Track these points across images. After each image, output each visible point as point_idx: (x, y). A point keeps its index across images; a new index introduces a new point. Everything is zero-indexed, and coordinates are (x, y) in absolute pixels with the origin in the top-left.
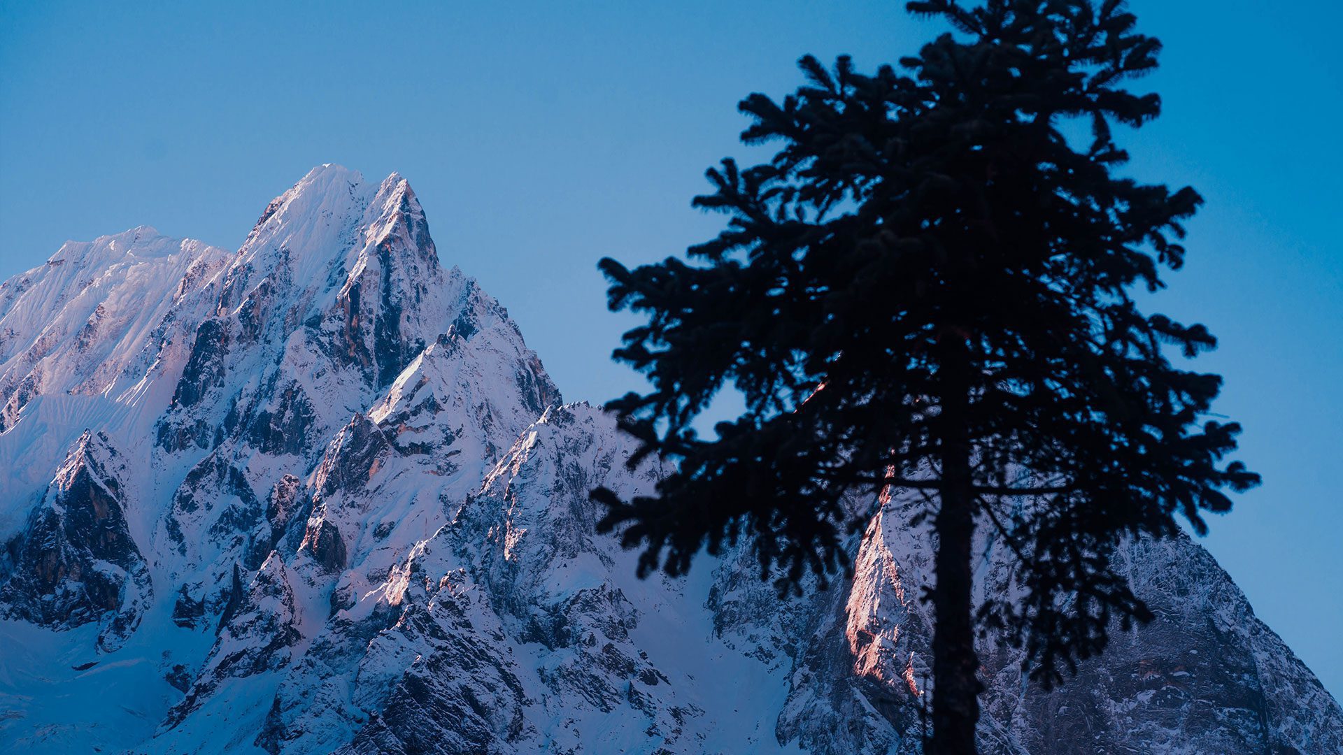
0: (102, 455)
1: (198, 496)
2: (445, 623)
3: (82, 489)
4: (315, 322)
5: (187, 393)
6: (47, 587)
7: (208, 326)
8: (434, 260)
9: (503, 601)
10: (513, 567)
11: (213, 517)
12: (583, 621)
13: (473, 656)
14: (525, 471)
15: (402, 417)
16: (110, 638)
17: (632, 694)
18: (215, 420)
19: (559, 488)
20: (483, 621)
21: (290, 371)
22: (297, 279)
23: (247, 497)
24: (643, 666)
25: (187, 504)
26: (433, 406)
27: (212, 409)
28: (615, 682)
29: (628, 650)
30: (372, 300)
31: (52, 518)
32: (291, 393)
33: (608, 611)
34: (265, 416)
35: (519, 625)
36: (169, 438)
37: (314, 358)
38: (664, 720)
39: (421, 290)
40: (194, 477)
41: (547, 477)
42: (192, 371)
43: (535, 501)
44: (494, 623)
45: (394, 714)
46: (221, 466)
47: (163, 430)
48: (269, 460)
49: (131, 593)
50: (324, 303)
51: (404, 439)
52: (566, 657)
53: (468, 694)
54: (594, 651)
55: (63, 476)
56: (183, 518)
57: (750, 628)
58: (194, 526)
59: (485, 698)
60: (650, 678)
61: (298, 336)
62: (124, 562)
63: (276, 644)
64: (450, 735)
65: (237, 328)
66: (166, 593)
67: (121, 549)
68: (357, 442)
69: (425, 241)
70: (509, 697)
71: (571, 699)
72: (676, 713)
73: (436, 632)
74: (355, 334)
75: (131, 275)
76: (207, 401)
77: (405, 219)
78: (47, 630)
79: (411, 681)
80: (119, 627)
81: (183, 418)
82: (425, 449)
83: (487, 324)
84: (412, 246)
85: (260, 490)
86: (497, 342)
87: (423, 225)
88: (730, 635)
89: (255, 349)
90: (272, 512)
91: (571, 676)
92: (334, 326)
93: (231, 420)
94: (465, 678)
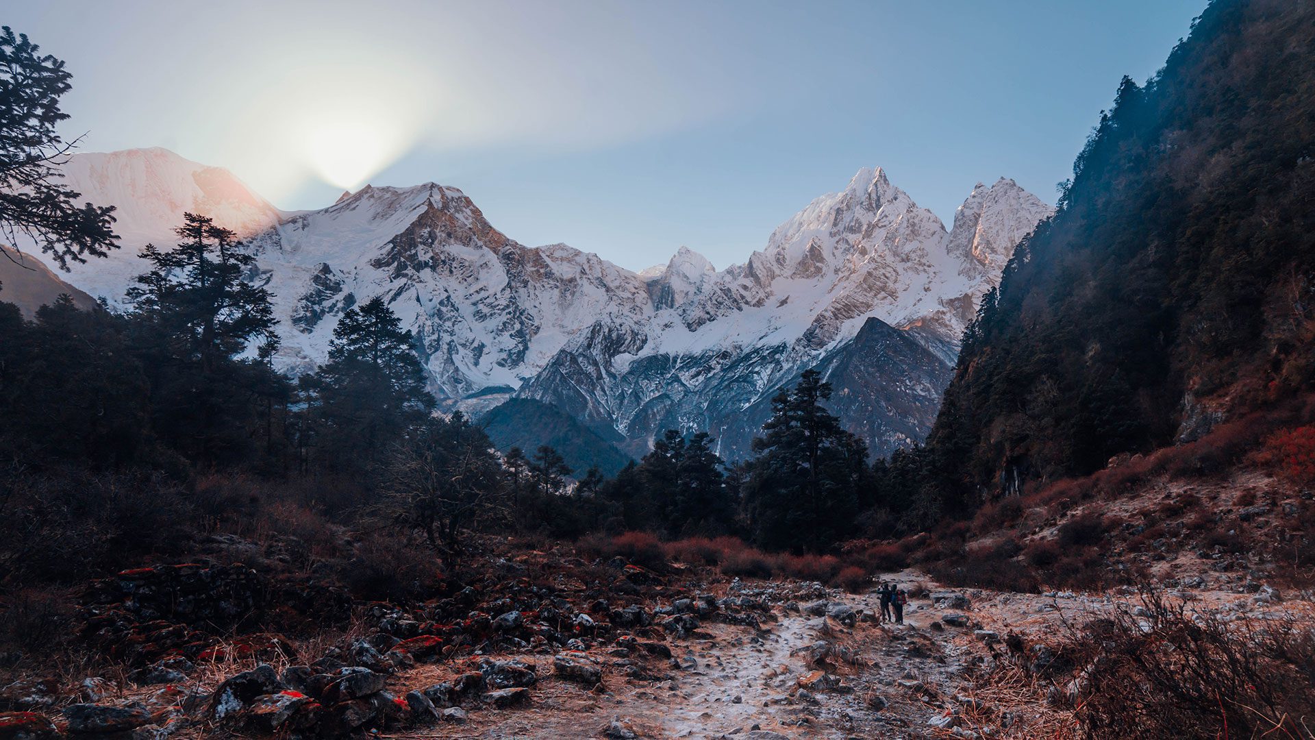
0: (816, 241)
1: (839, 246)
2: (879, 260)
3: (812, 249)
4: (861, 203)
5: (835, 225)
6: (807, 271)
7: (838, 209)
8: (888, 184)
9: (895, 254)
10: (897, 246)
11: (842, 250)
12: (913, 256)
13: (886, 266)
14: (900, 224)
15: (879, 220)
16: (820, 279)
17: (924, 270)
18: (842, 229)
19: (908, 227)
20: (890, 259)
21: (857, 215)
22: (858, 194)
23: (849, 245)
24: (927, 264)
25: (836, 248)
26: (886, 216)
27: (841, 227)
28: (921, 268)
29: (923, 261)
30: (874, 196)
31: (806, 255)
32: (857, 220)
33: (919, 252)
34: (852, 226)
35: (899, 259)
36: (832, 235)
37: (862, 211)
38: (932, 275)
39: (885, 191)
40: (837, 242)
41: (905, 224)
42: (836, 219)
43: (902, 230)
44: (893, 259)
45: (865, 280)
46: (843, 239)
47: (831, 233)
48: (854, 236)
49: (824, 269)
50: (863, 199)
51: (880, 225)
52: (909, 264)
53: (884, 274)
54: (916, 262)
55: (808, 247)
56: (835, 251)
57: (955, 252)
58: (837, 253)
59: (888, 275)
60: (929, 266)
61: (858, 207)
62: (823, 263)
63: (851, 273)
64: (878, 283)
65: (845, 208)
66: (833, 268)
67: (822, 260)
68: (869, 227)
69: (885, 180)
70: (894, 274)
71: (910, 273)
72: (934, 273)
73: (876, 262)
74: (871, 204)
75: (828, 203)
76: (840, 225)
77: (880, 176)
78: (807, 280)
79: (868, 272)
80: (822, 276)
81: (835, 230)
82: (885, 226)
83: (900, 197)
84: (882, 182)
85: (850, 242)
86: (904, 200)
87: (885, 176)
88: (951, 254)
89: (850, 212)
90: (853, 246)
91: (909, 268)
92: (866, 203)
93: (845, 228)
94: (883, 271)
